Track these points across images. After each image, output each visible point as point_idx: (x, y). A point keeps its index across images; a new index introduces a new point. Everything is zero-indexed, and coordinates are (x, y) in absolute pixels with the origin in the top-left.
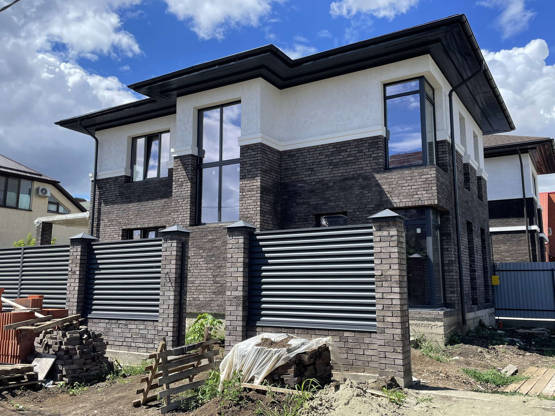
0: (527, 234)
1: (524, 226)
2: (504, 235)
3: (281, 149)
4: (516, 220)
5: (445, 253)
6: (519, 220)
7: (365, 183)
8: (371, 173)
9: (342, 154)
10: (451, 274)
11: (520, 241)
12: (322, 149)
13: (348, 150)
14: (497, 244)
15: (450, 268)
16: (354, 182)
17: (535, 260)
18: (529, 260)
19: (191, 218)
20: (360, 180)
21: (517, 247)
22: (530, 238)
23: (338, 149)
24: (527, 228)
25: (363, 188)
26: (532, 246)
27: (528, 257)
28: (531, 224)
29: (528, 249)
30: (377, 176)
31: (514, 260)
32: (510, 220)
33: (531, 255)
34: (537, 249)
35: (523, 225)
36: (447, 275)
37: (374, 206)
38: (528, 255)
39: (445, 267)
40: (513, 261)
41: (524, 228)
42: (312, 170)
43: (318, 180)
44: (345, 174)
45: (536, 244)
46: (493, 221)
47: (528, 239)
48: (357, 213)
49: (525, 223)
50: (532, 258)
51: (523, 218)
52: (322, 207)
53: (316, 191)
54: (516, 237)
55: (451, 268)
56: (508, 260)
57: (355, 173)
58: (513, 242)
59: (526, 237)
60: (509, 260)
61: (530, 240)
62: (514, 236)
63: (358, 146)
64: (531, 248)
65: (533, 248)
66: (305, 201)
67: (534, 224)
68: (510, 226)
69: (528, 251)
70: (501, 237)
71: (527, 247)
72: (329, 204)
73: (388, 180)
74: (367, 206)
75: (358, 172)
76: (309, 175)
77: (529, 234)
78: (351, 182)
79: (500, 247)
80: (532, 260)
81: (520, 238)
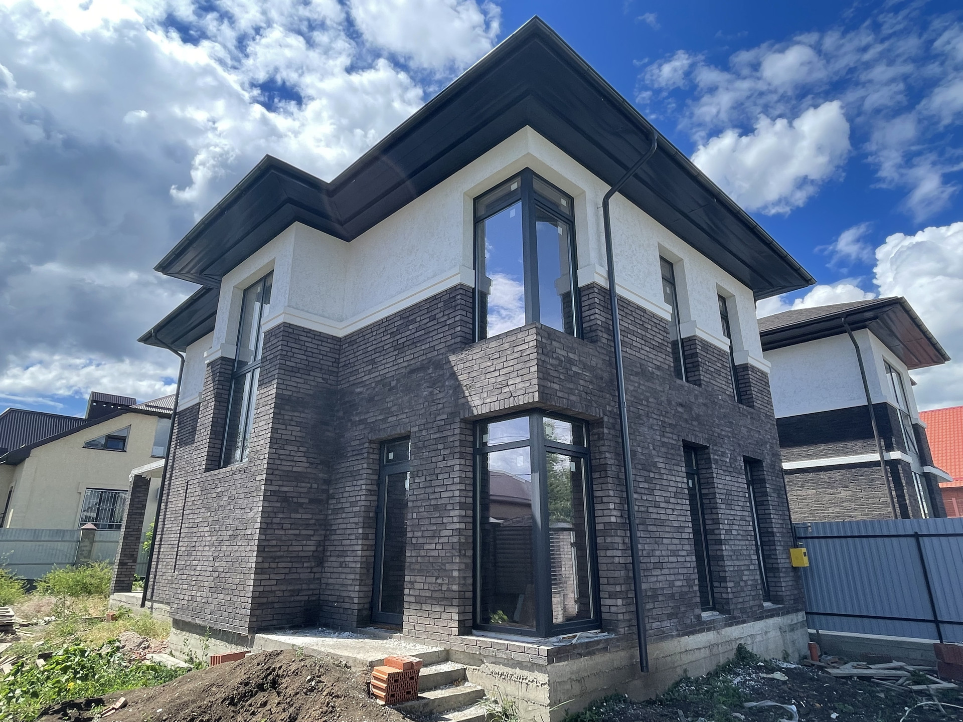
0: (882, 467)
1: (877, 452)
2: (842, 471)
3: (341, 334)
4: (860, 443)
5: (597, 507)
6: (865, 444)
7: (437, 374)
8: (445, 354)
9: (411, 327)
10: (609, 553)
11: (872, 481)
12: (387, 323)
13: (418, 319)
14: (833, 487)
15: (607, 541)
16: (422, 375)
17: (905, 515)
18: (892, 515)
19: (210, 458)
20: (430, 371)
21: (869, 491)
22: (889, 475)
23: (406, 320)
24: (882, 456)
25: (433, 385)
26: (896, 490)
27: (890, 509)
28: (889, 448)
29: (888, 495)
30: (453, 358)
31: (867, 515)
32: (851, 444)
33: (897, 505)
34: (906, 495)
35: (874, 451)
36: (602, 555)
37: (445, 417)
38: (890, 505)
39: (598, 539)
40: (865, 518)
41: (875, 457)
42: (373, 362)
43: (379, 378)
44: (412, 362)
45: (904, 485)
46: (821, 448)
47: (887, 477)
48: (424, 433)
49: (877, 448)
50: (898, 510)
51: (872, 440)
52: (381, 427)
53: (376, 398)
54: (865, 473)
55: (609, 540)
56: (856, 516)
57: (424, 358)
58: (860, 483)
59: (881, 473)
60: (858, 516)
61: (890, 478)
62: (860, 473)
63: (431, 309)
64: (894, 493)
65: (899, 493)
66: (362, 418)
67: (895, 449)
68: (850, 455)
69: (889, 499)
70: (837, 475)
71: (887, 492)
72: (390, 419)
73: (468, 364)
74: (438, 418)
75: (429, 356)
76: (370, 372)
77: (888, 467)
78: (419, 375)
79: (838, 493)
80: (899, 514)
81: (873, 475)
